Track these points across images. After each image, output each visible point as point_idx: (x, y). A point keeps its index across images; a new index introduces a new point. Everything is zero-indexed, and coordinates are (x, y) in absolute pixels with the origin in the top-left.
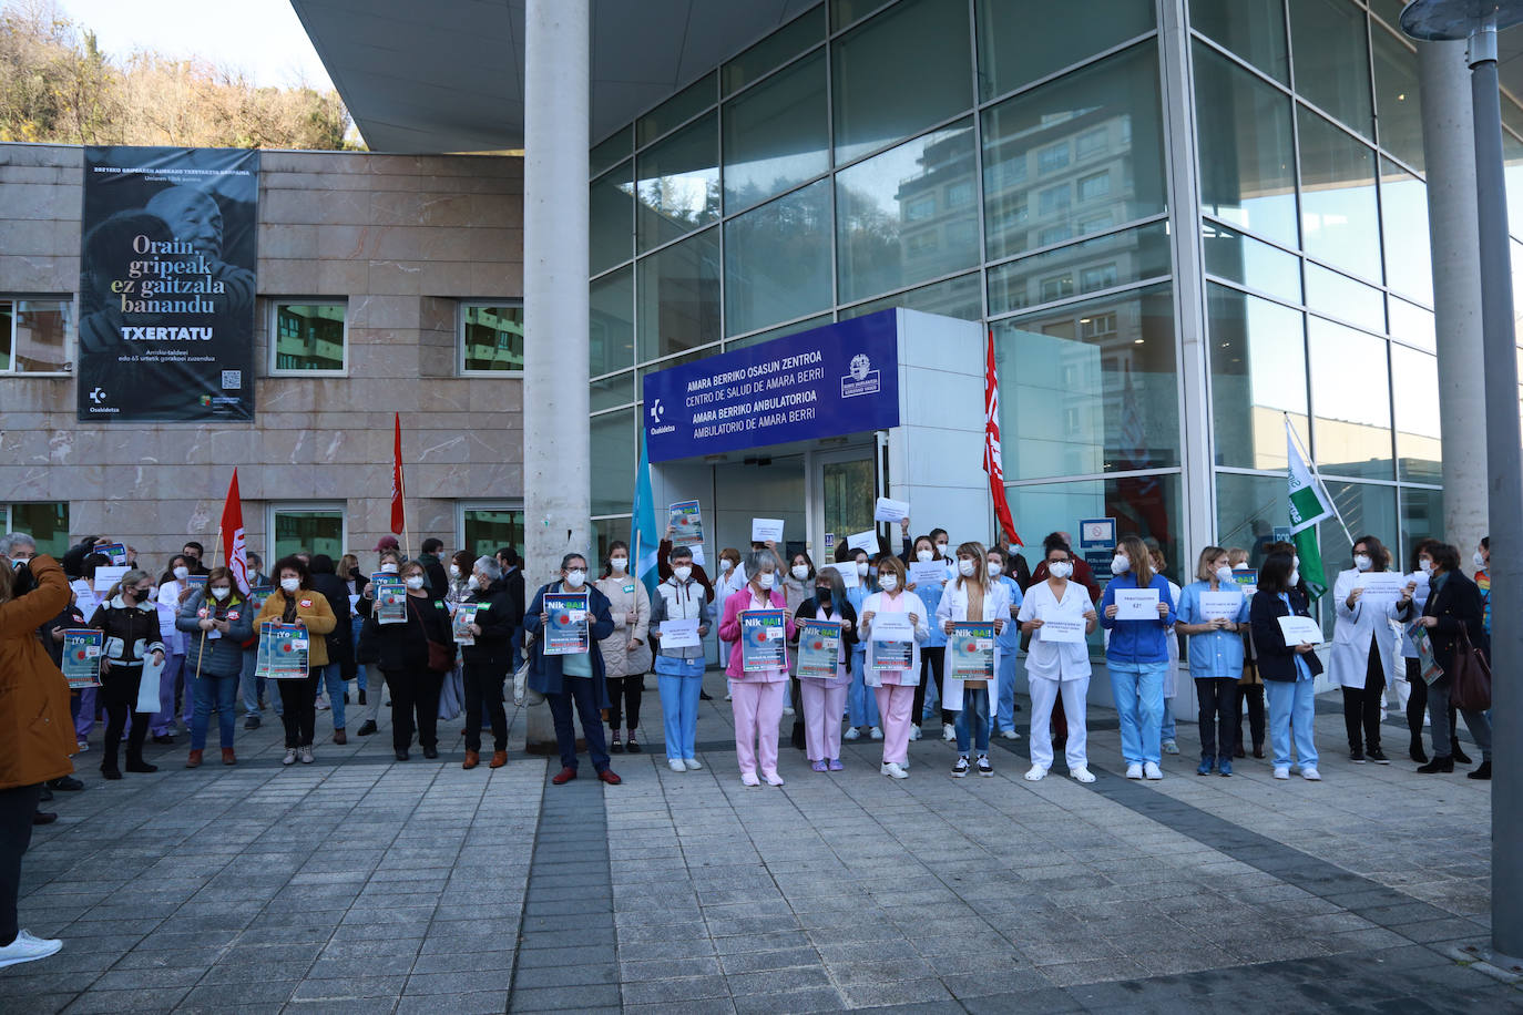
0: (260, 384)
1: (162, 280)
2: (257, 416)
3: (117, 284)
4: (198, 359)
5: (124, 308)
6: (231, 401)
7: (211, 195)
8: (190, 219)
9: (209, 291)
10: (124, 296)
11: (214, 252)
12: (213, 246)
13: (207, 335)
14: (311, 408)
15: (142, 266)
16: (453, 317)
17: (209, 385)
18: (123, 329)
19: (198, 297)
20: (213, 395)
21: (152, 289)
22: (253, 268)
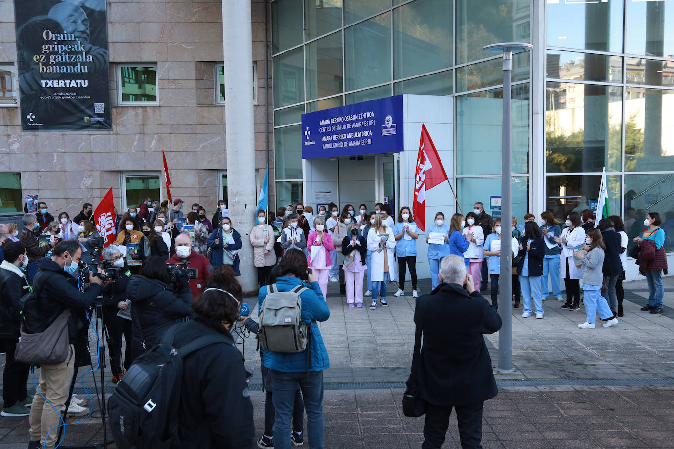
0: (114, 111)
1: (60, 55)
2: (114, 127)
3: (36, 57)
4: (82, 97)
5: (41, 70)
6: (100, 119)
7: (81, 7)
8: (72, 21)
9: (85, 60)
10: (40, 64)
11: (85, 39)
12: (85, 35)
13: (85, 84)
14: (140, 122)
15: (49, 47)
16: (213, 71)
17: (88, 111)
18: (42, 81)
19: (79, 64)
20: (90, 116)
21: (55, 60)
22: (106, 47)
